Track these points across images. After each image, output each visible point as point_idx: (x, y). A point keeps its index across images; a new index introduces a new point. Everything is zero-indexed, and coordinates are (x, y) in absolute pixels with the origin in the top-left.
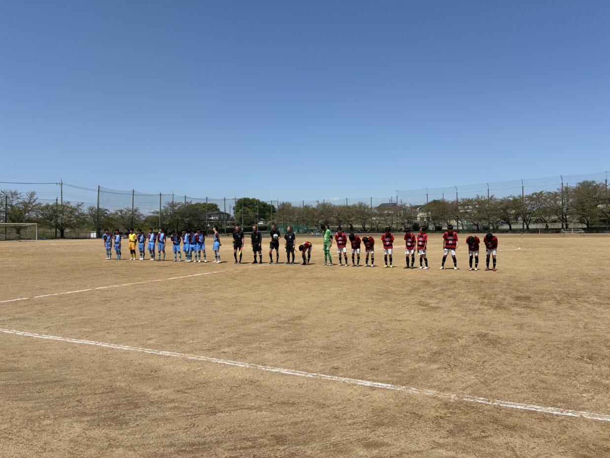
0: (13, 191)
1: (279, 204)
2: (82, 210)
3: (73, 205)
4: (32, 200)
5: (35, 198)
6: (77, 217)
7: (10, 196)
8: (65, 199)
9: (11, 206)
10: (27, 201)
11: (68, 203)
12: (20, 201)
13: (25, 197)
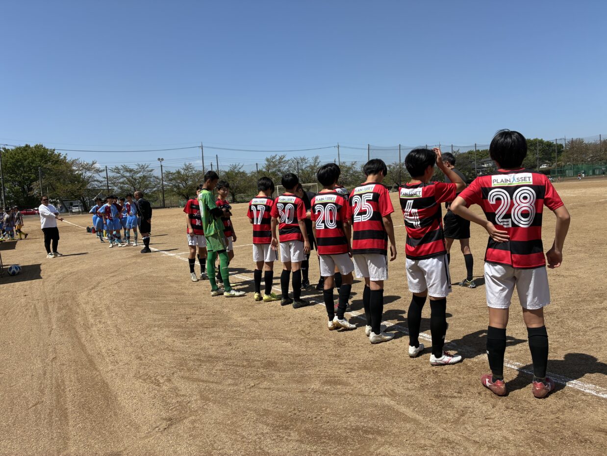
0: (302, 157)
1: (567, 142)
2: (356, 169)
3: (348, 164)
4: (317, 164)
5: (318, 161)
6: (352, 175)
7: (300, 161)
8: (342, 160)
9: (302, 170)
10: (313, 165)
11: (344, 163)
12: (308, 165)
13: (311, 162)
